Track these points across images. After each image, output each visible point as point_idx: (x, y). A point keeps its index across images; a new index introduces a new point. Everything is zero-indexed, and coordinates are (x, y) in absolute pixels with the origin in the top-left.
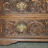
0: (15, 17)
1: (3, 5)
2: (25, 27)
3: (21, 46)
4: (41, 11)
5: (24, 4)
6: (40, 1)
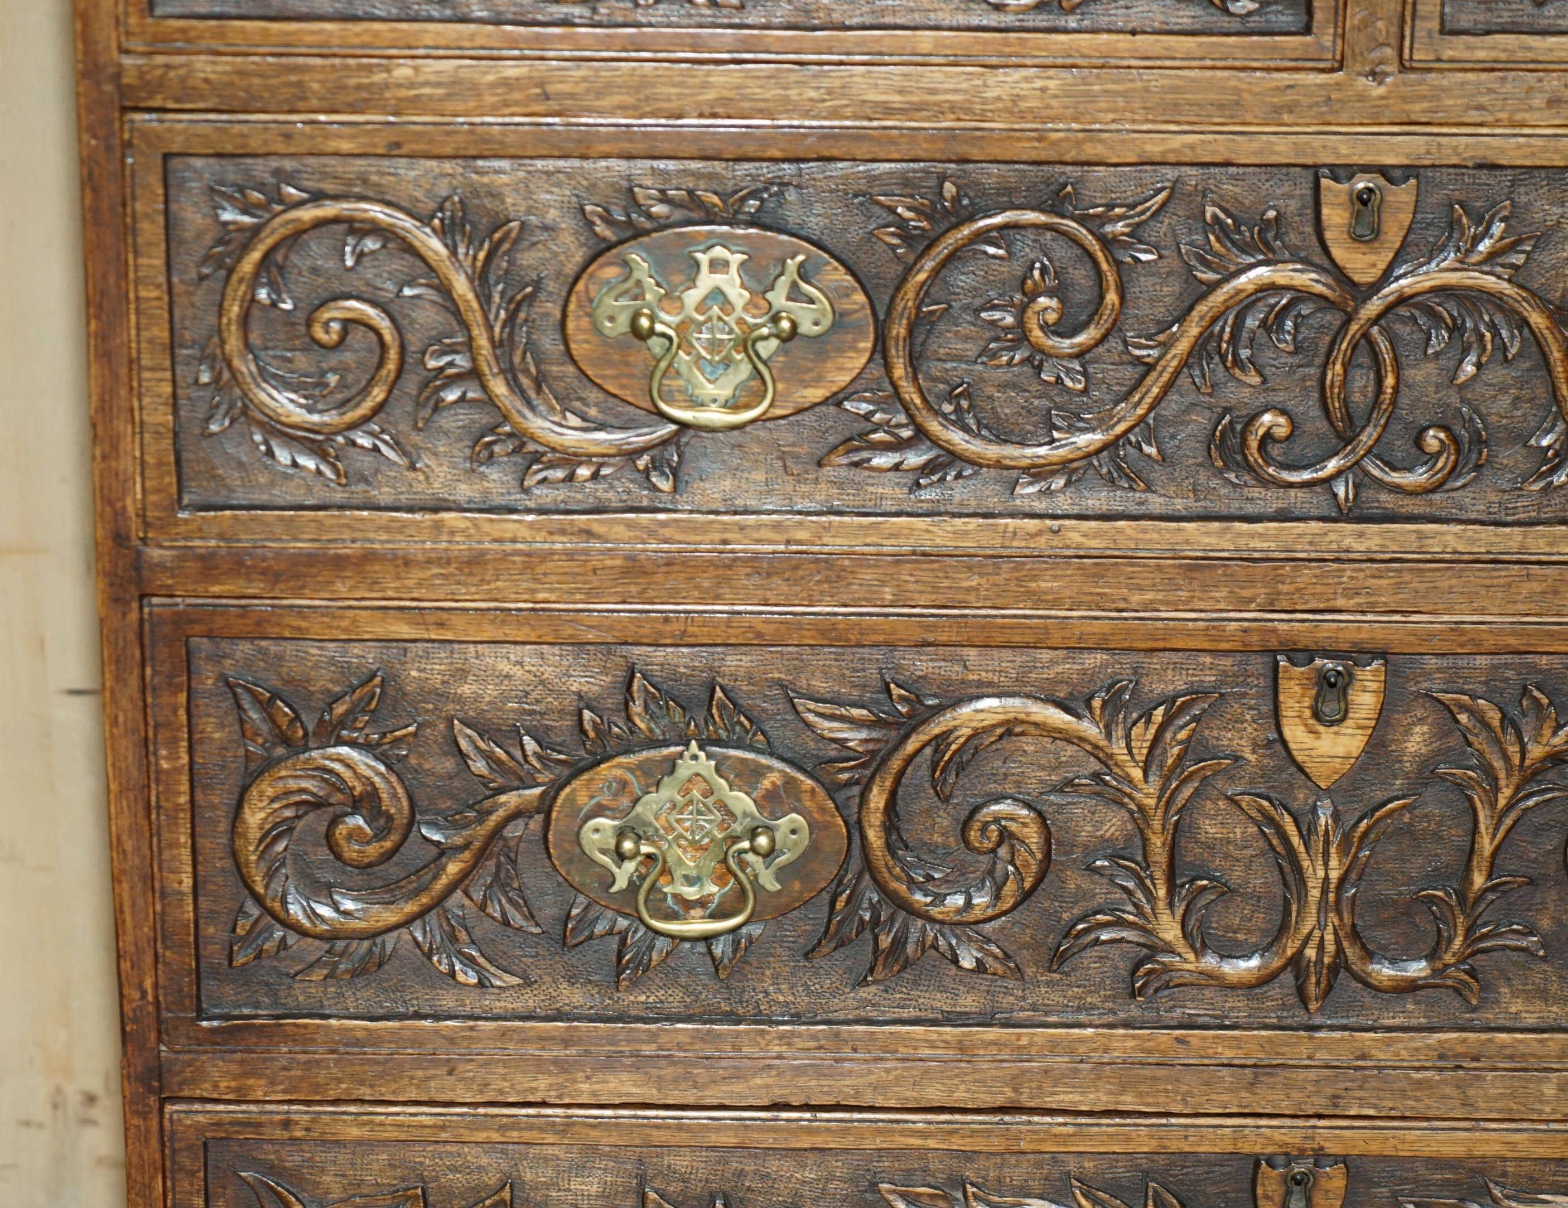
0: (542, 1086)
1: (255, 817)
4: (1154, 948)
5: (742, 801)
6: (1143, 735)
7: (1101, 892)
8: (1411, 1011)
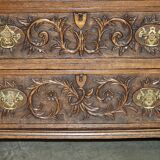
2: (21, 98)
3: (12, 154)
4: (62, 49)
5: (13, 32)
6: (59, 23)
7: (55, 42)
8: (93, 56)
